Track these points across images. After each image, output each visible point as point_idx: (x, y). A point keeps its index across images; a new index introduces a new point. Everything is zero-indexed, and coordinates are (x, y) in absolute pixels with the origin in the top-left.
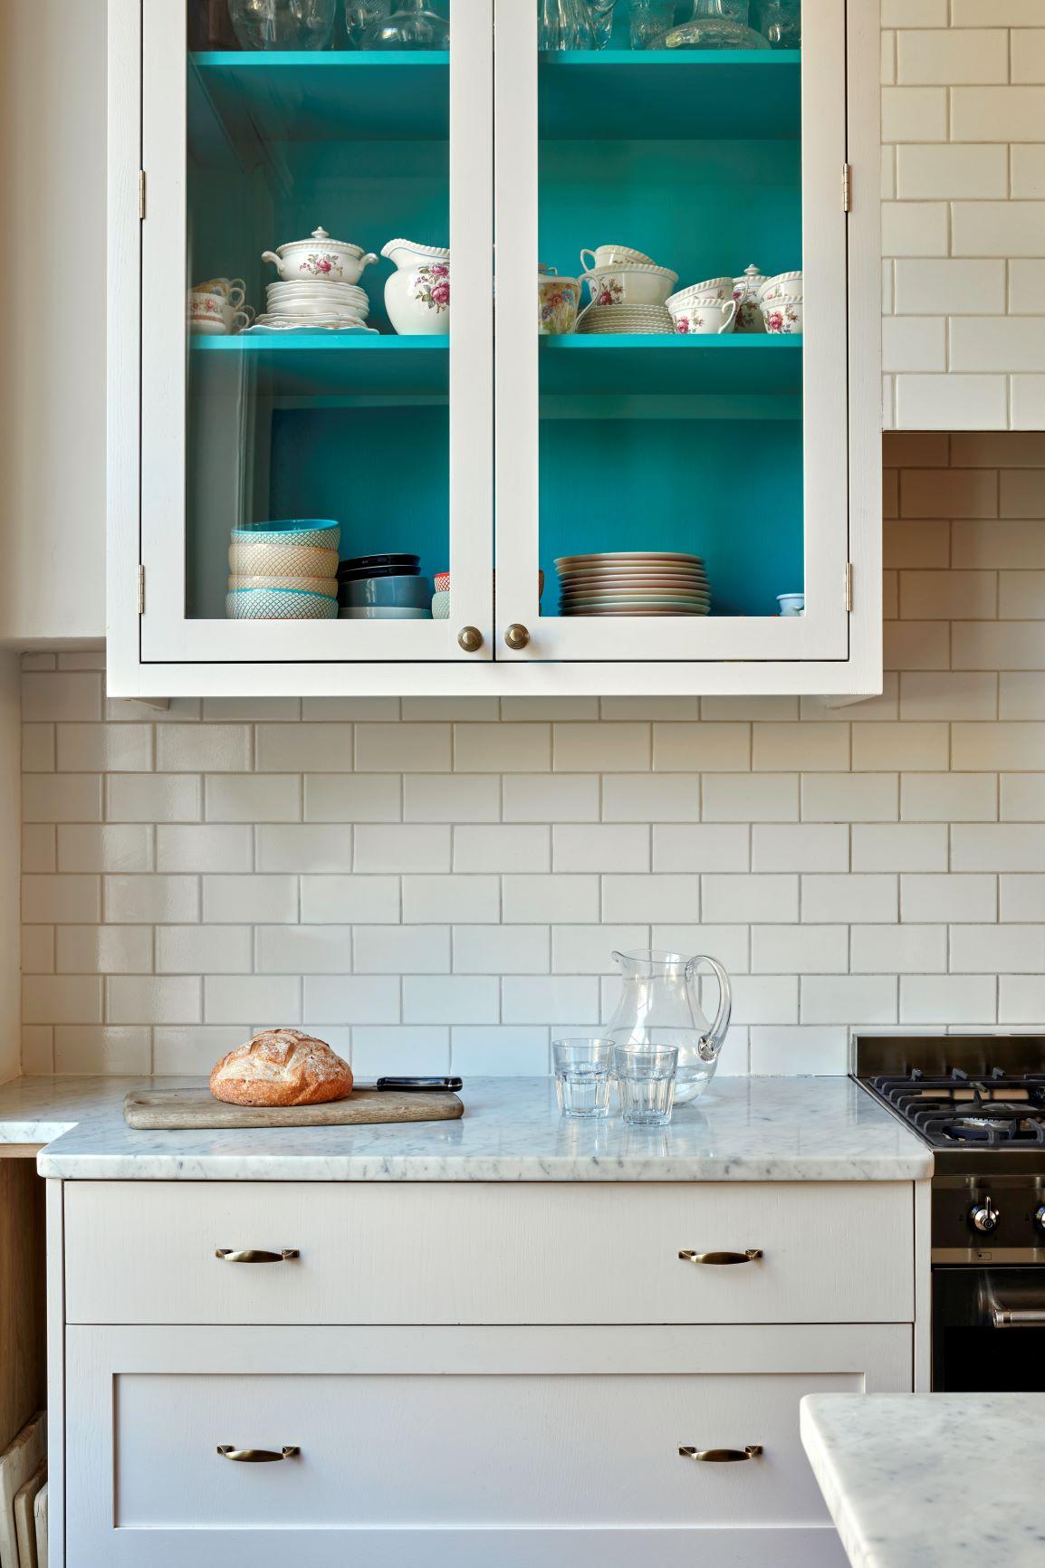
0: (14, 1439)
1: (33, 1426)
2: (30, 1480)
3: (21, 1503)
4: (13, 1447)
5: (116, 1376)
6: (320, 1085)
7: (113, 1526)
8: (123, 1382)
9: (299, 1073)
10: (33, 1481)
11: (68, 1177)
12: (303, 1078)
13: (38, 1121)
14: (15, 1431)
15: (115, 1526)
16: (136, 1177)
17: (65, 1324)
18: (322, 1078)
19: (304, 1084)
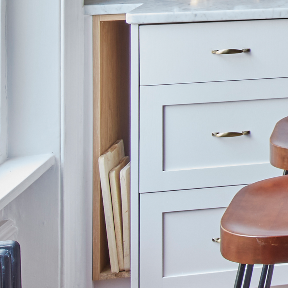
0: (108, 149)
1: (117, 145)
2: (116, 166)
3: (113, 175)
4: (108, 152)
5: (164, 107)
7: (162, 170)
8: (167, 109)
10: (118, 167)
11: (141, 23)
13: (123, 4)
14: (108, 146)
15: (163, 170)
17: (139, 86)
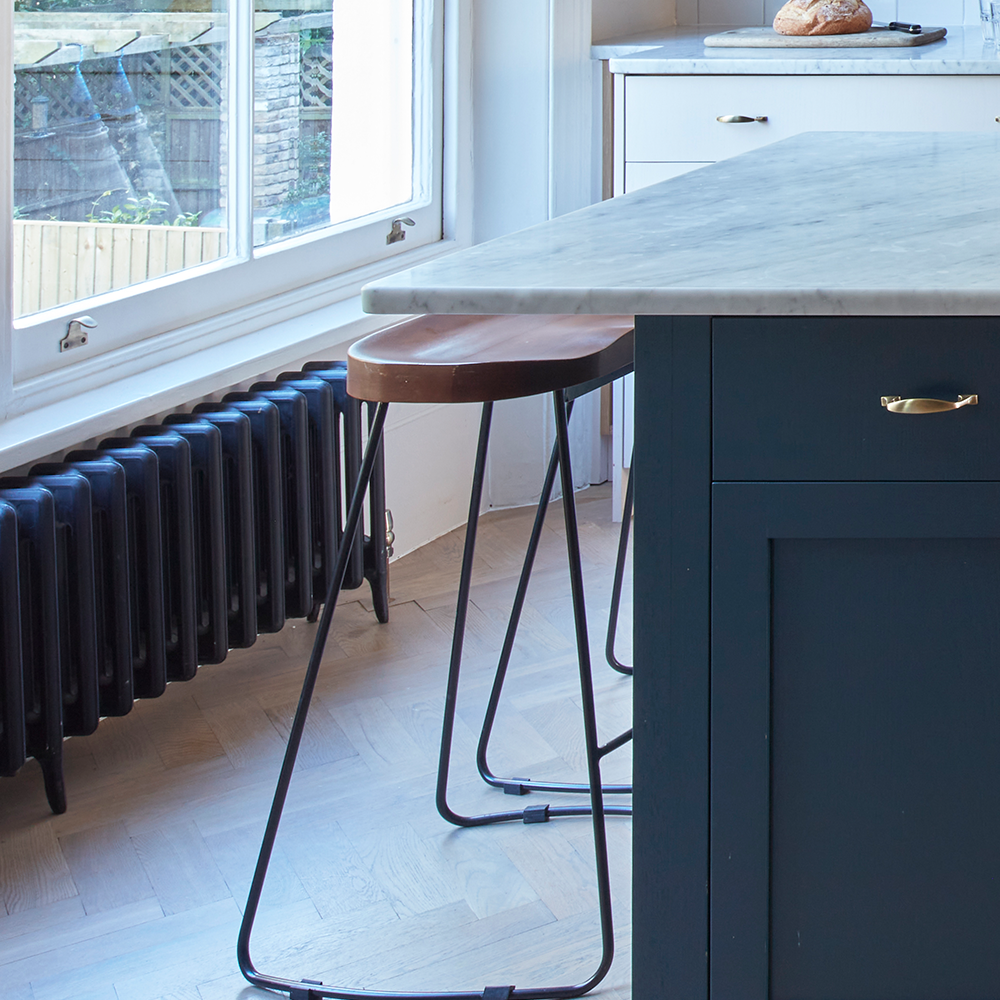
6: (828, 23)
9: (813, 15)
11: (627, 73)
12: (816, 19)
16: (668, 72)
17: (625, 162)
18: (829, 19)
19: (815, 22)
